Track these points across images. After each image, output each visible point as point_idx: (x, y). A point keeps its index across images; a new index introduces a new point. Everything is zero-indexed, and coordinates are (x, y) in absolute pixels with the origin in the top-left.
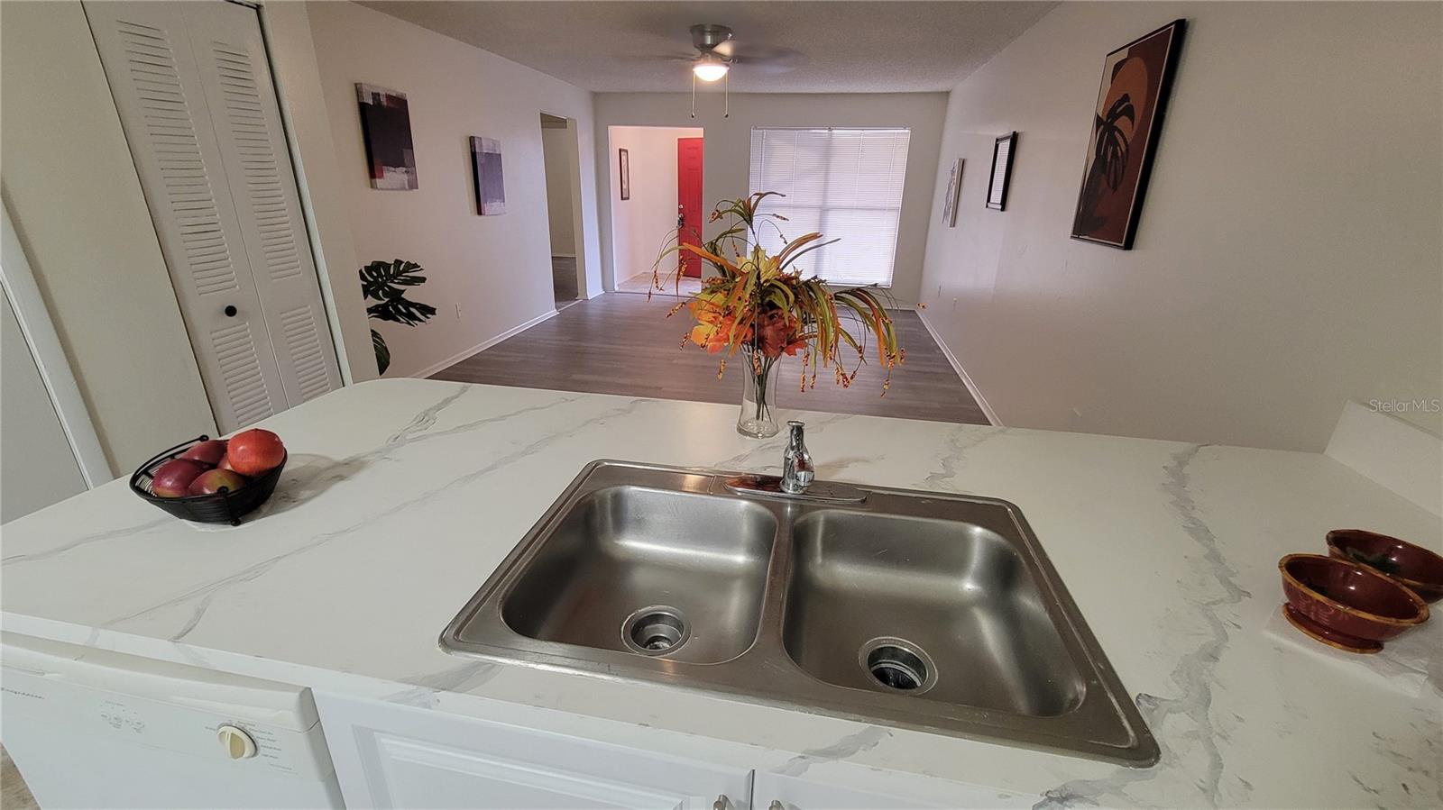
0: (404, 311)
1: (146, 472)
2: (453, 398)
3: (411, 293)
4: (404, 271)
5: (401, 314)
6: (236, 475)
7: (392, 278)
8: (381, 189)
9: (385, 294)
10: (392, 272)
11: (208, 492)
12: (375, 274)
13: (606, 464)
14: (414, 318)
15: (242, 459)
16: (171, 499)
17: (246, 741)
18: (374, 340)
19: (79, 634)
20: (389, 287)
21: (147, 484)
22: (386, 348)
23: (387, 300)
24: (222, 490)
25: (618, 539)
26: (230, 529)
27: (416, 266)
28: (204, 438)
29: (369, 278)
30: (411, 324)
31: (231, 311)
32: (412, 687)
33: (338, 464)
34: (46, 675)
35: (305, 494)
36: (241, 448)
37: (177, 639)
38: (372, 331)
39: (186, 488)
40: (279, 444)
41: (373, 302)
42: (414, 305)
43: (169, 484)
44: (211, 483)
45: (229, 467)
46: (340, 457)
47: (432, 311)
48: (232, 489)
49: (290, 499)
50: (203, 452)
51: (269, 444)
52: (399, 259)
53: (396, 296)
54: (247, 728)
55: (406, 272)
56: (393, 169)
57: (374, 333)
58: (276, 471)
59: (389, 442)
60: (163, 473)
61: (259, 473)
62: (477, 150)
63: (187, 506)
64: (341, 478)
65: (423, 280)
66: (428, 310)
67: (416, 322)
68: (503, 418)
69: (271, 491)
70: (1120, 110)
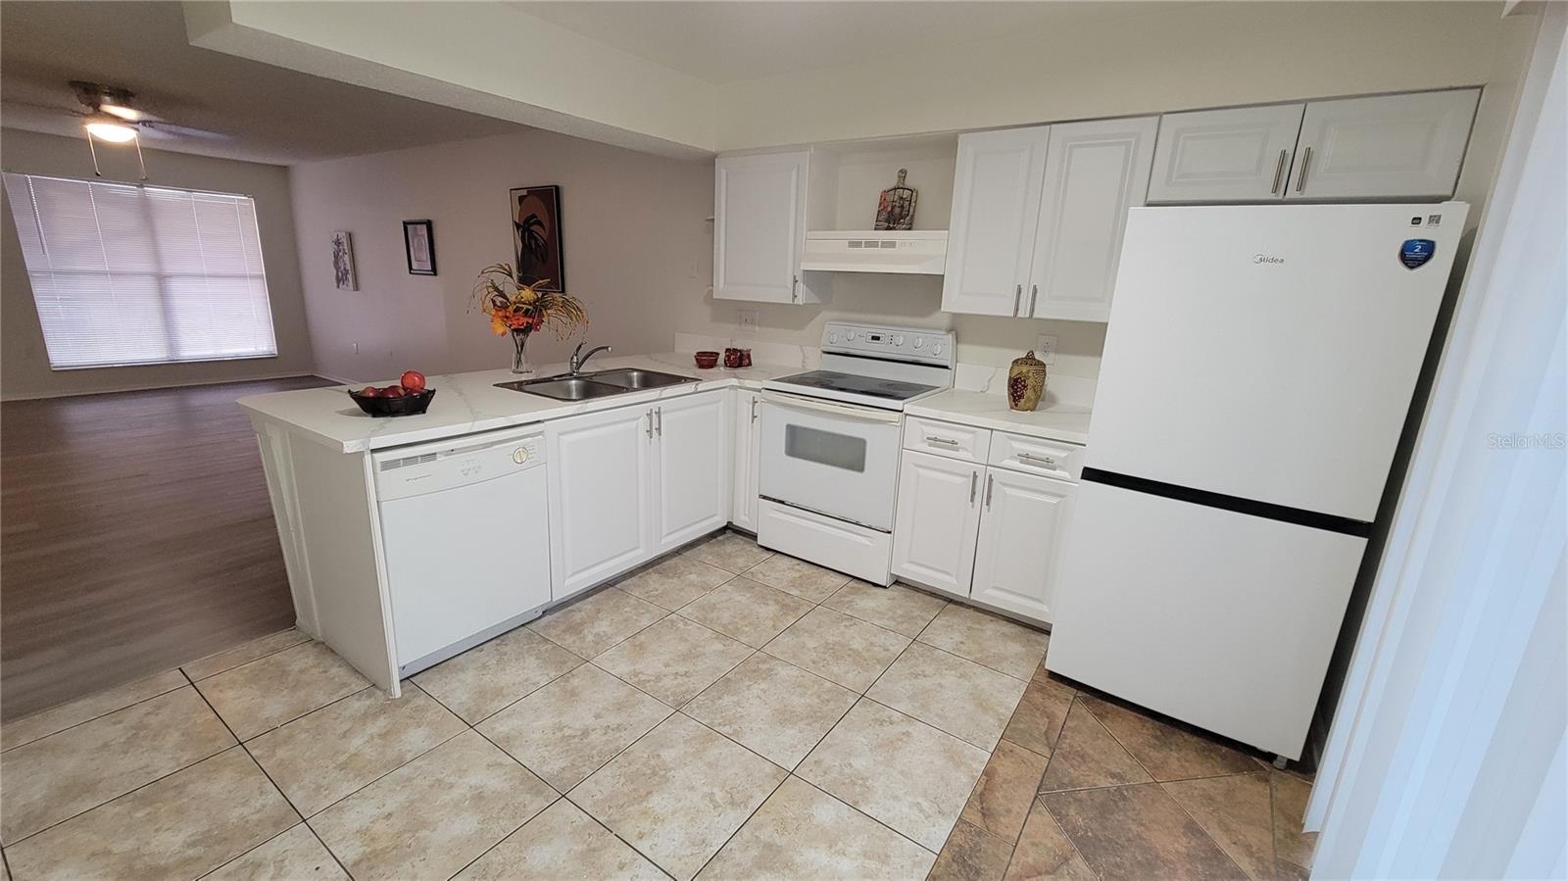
70: (532, 221)
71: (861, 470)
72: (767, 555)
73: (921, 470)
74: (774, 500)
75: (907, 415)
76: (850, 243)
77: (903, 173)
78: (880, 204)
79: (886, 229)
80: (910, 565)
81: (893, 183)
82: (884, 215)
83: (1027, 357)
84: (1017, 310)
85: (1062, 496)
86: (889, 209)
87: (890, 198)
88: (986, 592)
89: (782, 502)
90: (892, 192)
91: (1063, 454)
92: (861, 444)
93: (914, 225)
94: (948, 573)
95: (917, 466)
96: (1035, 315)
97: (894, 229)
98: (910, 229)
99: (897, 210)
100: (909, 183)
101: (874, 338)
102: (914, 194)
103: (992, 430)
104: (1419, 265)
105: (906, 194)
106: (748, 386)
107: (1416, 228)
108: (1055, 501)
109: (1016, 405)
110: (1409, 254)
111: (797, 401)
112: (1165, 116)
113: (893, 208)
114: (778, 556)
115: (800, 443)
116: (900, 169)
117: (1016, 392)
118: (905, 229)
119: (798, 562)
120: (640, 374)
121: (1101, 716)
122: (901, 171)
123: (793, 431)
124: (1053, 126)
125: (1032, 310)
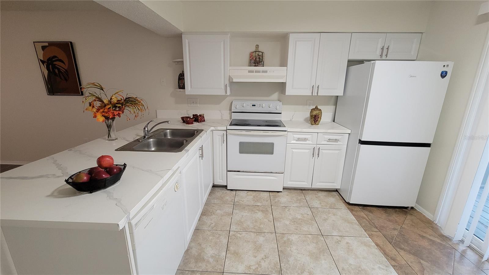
70: (54, 59)
71: (272, 153)
72: (234, 192)
73: (294, 150)
74: (235, 171)
75: (288, 132)
76: (248, 71)
77: (257, 46)
78: (251, 57)
79: (254, 66)
80: (291, 182)
81: (254, 49)
82: (253, 61)
83: (315, 108)
84: (312, 93)
85: (340, 150)
86: (255, 59)
87: (254, 54)
88: (317, 184)
89: (239, 171)
90: (255, 53)
91: (341, 137)
92: (272, 145)
93: (264, 65)
94: (304, 182)
95: (292, 149)
96: (319, 95)
97: (257, 66)
98: (263, 66)
99: (258, 59)
100: (260, 49)
101: (253, 105)
102: (263, 53)
103: (318, 133)
104: (444, 77)
105: (260, 54)
106: (219, 129)
107: (444, 68)
108: (338, 151)
109: (315, 123)
110: (442, 75)
111: (244, 132)
112: (353, 33)
113: (256, 58)
114: (237, 192)
115: (245, 148)
116: (256, 44)
117: (316, 120)
118: (262, 66)
119: (247, 191)
120: (170, 130)
121: (370, 212)
122: (257, 45)
123: (241, 144)
124: (321, 33)
125: (317, 93)
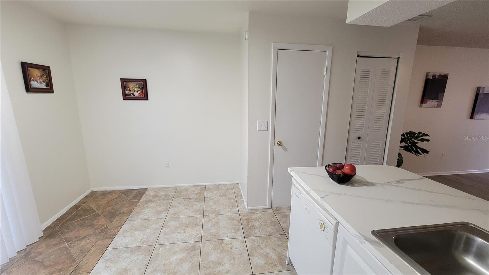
0: (415, 149)
1: (328, 166)
2: (415, 179)
3: (420, 144)
4: (421, 136)
5: (414, 151)
6: (344, 173)
7: (415, 138)
8: (424, 107)
9: (410, 143)
10: (416, 136)
11: (337, 174)
12: (409, 135)
13: (472, 225)
14: (418, 153)
15: (346, 170)
16: (330, 172)
17: (323, 227)
18: (398, 156)
19: (308, 188)
20: (413, 141)
21: (328, 169)
22: (402, 160)
23: (409, 144)
24: (340, 175)
25: (464, 256)
26: (338, 184)
27: (427, 135)
28: (341, 163)
29: (406, 136)
30: (416, 155)
31: (359, 138)
32: (360, 235)
33: (368, 182)
34: (301, 195)
35: (356, 185)
36: (347, 167)
37: (321, 198)
38: (399, 153)
39: (333, 172)
40: (355, 170)
41: (404, 144)
42: (420, 148)
43: (331, 170)
44: (339, 172)
45: (343, 171)
46: (369, 181)
47: (427, 152)
48: (341, 175)
49: (352, 184)
50: (340, 166)
51: (353, 169)
52: (421, 132)
53: (414, 144)
54: (325, 224)
55: (423, 137)
56: (432, 100)
57: (400, 154)
58: (352, 176)
59: (385, 183)
60: (331, 167)
61: (348, 175)
62: (481, 92)
63: (332, 175)
64: (367, 185)
65: (428, 140)
66: (425, 151)
67: (419, 154)
68: (432, 192)
69: (349, 180)
